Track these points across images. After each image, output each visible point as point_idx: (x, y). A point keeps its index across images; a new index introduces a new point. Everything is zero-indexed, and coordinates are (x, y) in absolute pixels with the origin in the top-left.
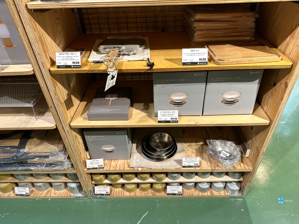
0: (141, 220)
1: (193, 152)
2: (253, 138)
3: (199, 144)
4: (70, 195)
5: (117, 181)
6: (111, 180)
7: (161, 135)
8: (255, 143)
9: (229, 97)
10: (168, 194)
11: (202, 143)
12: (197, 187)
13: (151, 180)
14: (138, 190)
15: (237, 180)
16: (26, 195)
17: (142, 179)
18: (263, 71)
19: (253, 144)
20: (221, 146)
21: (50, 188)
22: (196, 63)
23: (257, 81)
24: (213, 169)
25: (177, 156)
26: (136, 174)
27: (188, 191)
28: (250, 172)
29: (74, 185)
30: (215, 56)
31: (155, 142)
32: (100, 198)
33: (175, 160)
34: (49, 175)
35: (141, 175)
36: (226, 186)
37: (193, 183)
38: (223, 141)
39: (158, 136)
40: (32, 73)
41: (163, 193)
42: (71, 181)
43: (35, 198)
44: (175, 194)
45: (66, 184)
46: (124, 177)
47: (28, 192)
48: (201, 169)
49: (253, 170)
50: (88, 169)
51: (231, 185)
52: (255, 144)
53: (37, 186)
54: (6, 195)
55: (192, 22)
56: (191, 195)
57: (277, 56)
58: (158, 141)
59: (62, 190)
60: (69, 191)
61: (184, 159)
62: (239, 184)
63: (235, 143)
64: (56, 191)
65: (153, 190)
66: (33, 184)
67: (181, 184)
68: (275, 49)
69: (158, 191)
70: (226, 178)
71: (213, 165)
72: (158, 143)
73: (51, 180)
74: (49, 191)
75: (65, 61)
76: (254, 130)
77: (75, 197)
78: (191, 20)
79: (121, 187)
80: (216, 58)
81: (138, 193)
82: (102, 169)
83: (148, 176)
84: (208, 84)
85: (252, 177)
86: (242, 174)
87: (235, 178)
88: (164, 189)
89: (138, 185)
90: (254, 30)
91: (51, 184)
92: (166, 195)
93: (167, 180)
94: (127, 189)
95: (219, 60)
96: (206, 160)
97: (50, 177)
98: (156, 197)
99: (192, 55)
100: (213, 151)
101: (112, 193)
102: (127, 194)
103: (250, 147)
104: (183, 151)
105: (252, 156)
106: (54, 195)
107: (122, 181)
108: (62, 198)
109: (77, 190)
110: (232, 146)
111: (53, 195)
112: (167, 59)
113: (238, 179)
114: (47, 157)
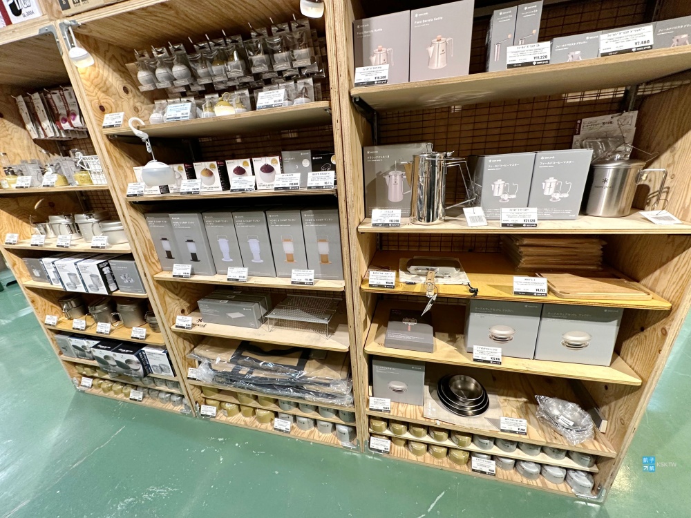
0: (435, 502)
1: (513, 411)
2: (610, 402)
3: (520, 400)
4: (337, 442)
5: (401, 434)
6: (394, 431)
7: (465, 379)
8: (616, 412)
9: (573, 338)
10: (473, 470)
11: (525, 400)
12: (518, 467)
13: (448, 443)
14: (428, 454)
15: (587, 469)
16: (286, 432)
17: (436, 438)
18: (623, 311)
19: (611, 413)
20: (558, 409)
21: (313, 428)
22: (532, 294)
23: (615, 322)
24: (549, 441)
25: (489, 413)
26: (429, 429)
27: (504, 471)
28: (612, 458)
29: (345, 429)
30: (555, 287)
31: (456, 387)
32: (375, 455)
33: (488, 419)
34: (317, 409)
35: (437, 433)
36: (568, 476)
37: (512, 461)
38: (560, 401)
39: (460, 379)
40: (343, 289)
41: (466, 467)
42: (344, 423)
43: (295, 437)
44: (485, 473)
45: (334, 425)
46: (411, 430)
47: (289, 427)
48: (530, 439)
49: (617, 455)
50: (371, 409)
51: (576, 476)
52: (615, 414)
53: (300, 422)
54: (264, 426)
55: (518, 247)
56: (510, 479)
57: (645, 294)
58: (460, 386)
59: (328, 433)
60: (336, 435)
61: (503, 419)
62: (590, 476)
63: (580, 406)
64: (321, 434)
65: (450, 458)
66: (295, 418)
67: (493, 457)
68: (636, 283)
69: (457, 461)
70: (566, 462)
71: (547, 435)
72: (459, 389)
73: (318, 417)
74: (312, 432)
75: (378, 281)
76: (611, 391)
77: (344, 447)
78: (515, 245)
79: (404, 446)
80: (557, 290)
81: (427, 459)
82: (387, 413)
83: (444, 435)
84: (543, 319)
85: (616, 468)
86: (596, 459)
87: (583, 464)
88: (467, 461)
89: (429, 445)
90: (601, 259)
91: (315, 422)
92: (470, 471)
93: (472, 447)
94: (413, 448)
95: (561, 292)
96: (534, 426)
97: (318, 412)
98: (454, 470)
99: (526, 284)
100: (547, 413)
101: (393, 452)
102: (413, 457)
103: (607, 416)
104: (497, 406)
105: (611, 432)
106: (318, 439)
107: (408, 435)
108: (326, 444)
109: (347, 437)
110: (576, 411)
111: (316, 438)
112: (490, 286)
113: (589, 467)
114: (328, 385)
